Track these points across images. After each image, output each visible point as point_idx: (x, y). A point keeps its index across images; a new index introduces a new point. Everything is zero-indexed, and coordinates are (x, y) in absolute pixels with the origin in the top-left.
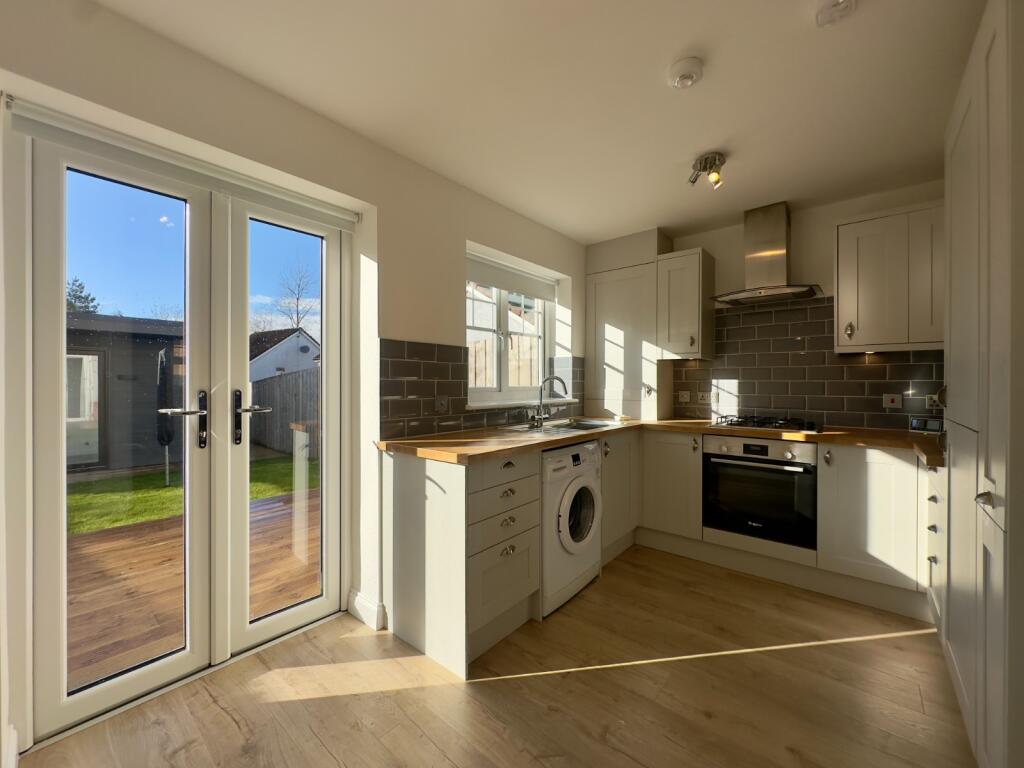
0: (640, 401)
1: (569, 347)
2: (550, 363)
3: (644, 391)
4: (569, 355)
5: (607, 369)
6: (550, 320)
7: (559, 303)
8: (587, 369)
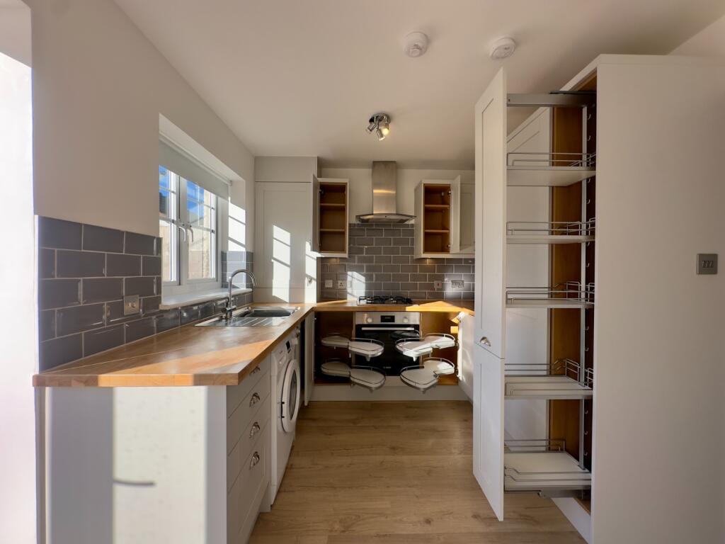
0: (304, 288)
1: (244, 243)
2: (222, 257)
3: (307, 280)
4: (243, 250)
5: (275, 263)
6: (222, 216)
7: (231, 202)
8: (257, 262)
